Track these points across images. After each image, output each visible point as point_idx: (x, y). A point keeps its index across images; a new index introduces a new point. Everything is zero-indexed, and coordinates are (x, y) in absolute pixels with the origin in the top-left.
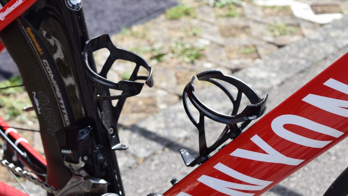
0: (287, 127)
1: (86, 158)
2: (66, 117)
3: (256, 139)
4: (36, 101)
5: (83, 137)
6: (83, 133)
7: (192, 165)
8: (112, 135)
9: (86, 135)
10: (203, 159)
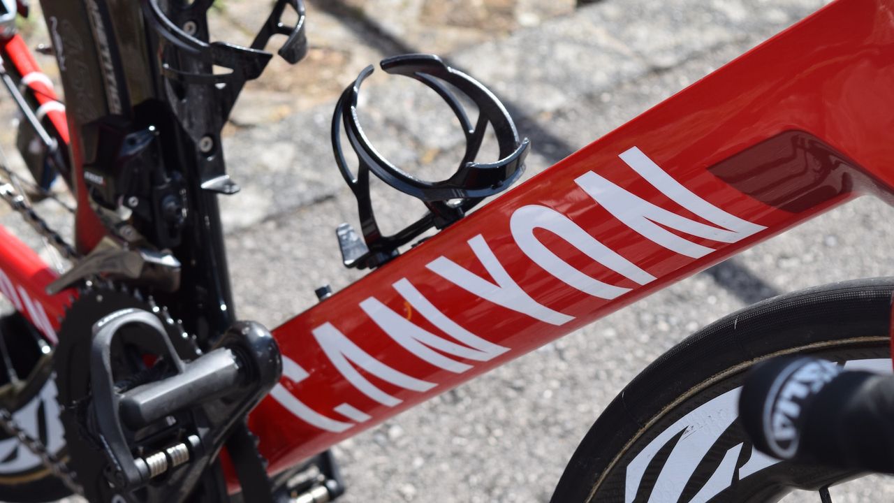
0: (543, 235)
1: (133, 201)
2: (113, 93)
3: (478, 245)
4: (57, 38)
5: (132, 152)
6: (133, 142)
7: (360, 264)
8: (208, 154)
9: (140, 147)
10: (381, 257)
